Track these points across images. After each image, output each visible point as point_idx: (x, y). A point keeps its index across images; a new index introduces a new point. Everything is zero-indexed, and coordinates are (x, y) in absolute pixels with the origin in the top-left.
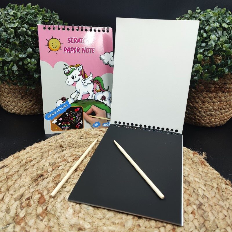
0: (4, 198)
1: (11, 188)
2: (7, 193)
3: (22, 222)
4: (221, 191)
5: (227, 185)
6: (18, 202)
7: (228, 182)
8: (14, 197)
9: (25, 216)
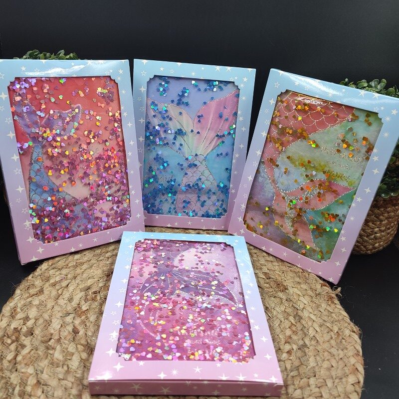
0: (69, 286)
1: (78, 277)
2: (74, 281)
3: (83, 315)
4: (341, 338)
5: (354, 332)
6: (83, 293)
7: (356, 329)
8: (81, 287)
9: (87, 310)
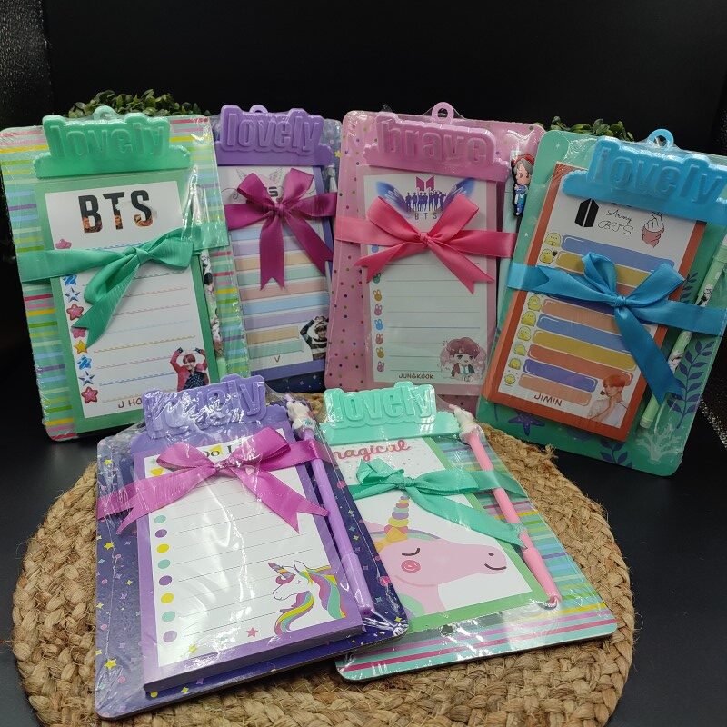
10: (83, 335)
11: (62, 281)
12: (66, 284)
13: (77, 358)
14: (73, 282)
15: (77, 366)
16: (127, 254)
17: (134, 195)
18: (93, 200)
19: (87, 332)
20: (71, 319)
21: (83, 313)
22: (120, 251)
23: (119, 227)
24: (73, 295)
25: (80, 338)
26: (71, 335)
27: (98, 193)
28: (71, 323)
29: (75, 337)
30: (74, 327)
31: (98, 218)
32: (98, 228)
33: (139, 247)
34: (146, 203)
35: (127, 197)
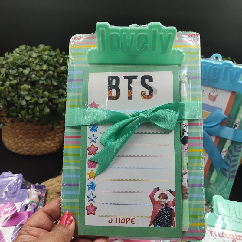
10: (95, 167)
11: (88, 129)
12: (90, 131)
13: (88, 182)
14: (95, 130)
15: (87, 188)
16: (132, 116)
17: (143, 78)
18: (117, 79)
19: (97, 165)
20: (89, 155)
21: (97, 152)
22: (128, 114)
23: (130, 97)
24: (93, 138)
25: (92, 168)
26: (87, 165)
27: (121, 75)
28: (89, 157)
29: (89, 167)
30: (90, 161)
31: (118, 91)
32: (117, 97)
33: (142, 113)
34: (151, 84)
35: (139, 79)
